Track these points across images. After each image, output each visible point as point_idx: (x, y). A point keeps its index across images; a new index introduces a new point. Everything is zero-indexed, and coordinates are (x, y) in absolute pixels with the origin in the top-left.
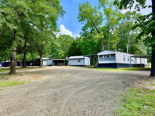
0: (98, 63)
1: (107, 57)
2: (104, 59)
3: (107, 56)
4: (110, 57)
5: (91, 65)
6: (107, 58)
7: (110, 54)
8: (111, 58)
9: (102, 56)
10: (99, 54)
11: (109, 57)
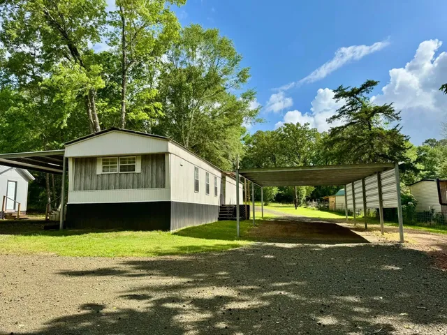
0: (66, 200)
1: (123, 169)
2: (105, 177)
3: (119, 165)
4: (138, 169)
5: (29, 211)
6: (123, 177)
7: (137, 155)
8: (142, 177)
9: (92, 160)
10: (72, 151)
11: (133, 168)
